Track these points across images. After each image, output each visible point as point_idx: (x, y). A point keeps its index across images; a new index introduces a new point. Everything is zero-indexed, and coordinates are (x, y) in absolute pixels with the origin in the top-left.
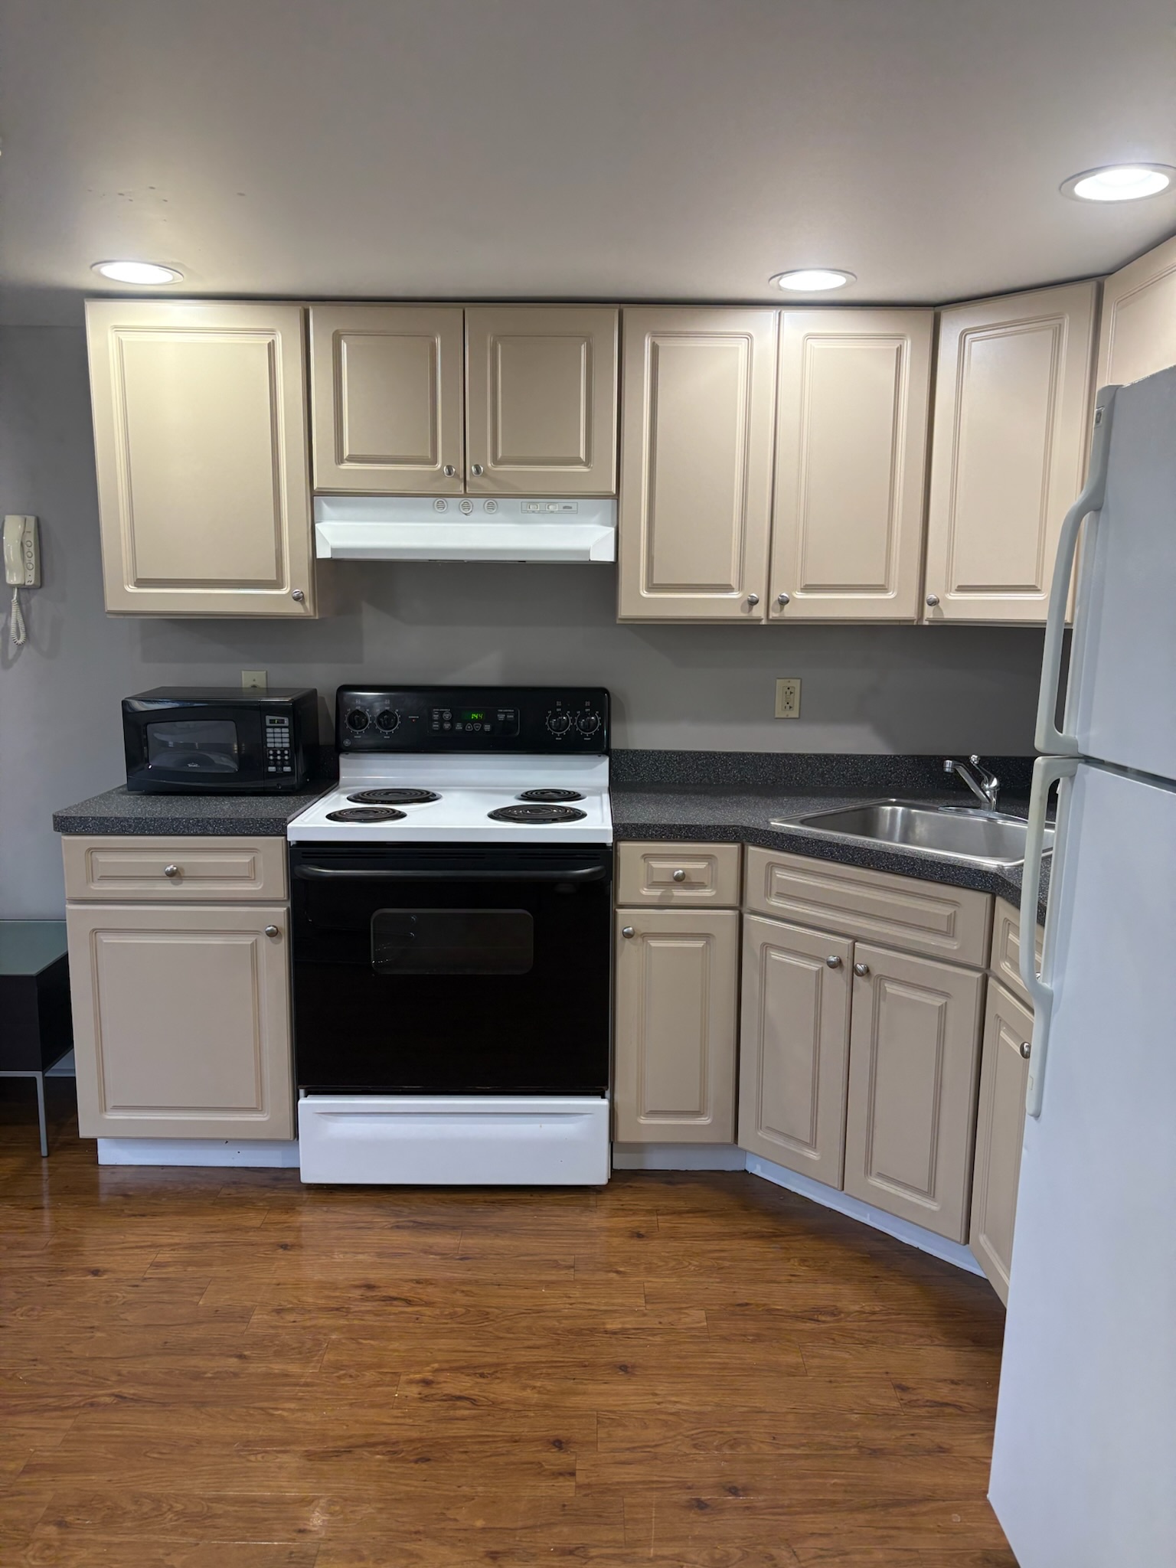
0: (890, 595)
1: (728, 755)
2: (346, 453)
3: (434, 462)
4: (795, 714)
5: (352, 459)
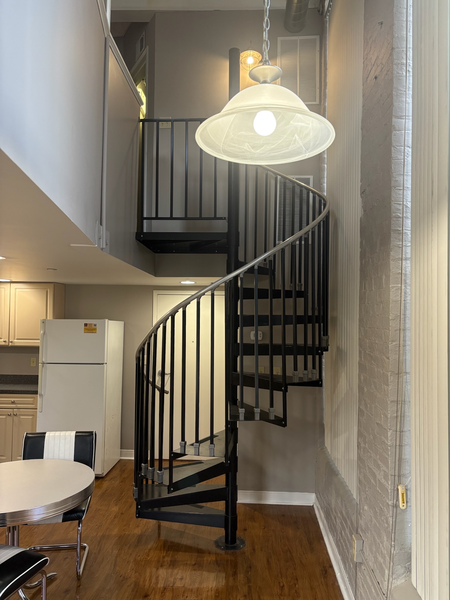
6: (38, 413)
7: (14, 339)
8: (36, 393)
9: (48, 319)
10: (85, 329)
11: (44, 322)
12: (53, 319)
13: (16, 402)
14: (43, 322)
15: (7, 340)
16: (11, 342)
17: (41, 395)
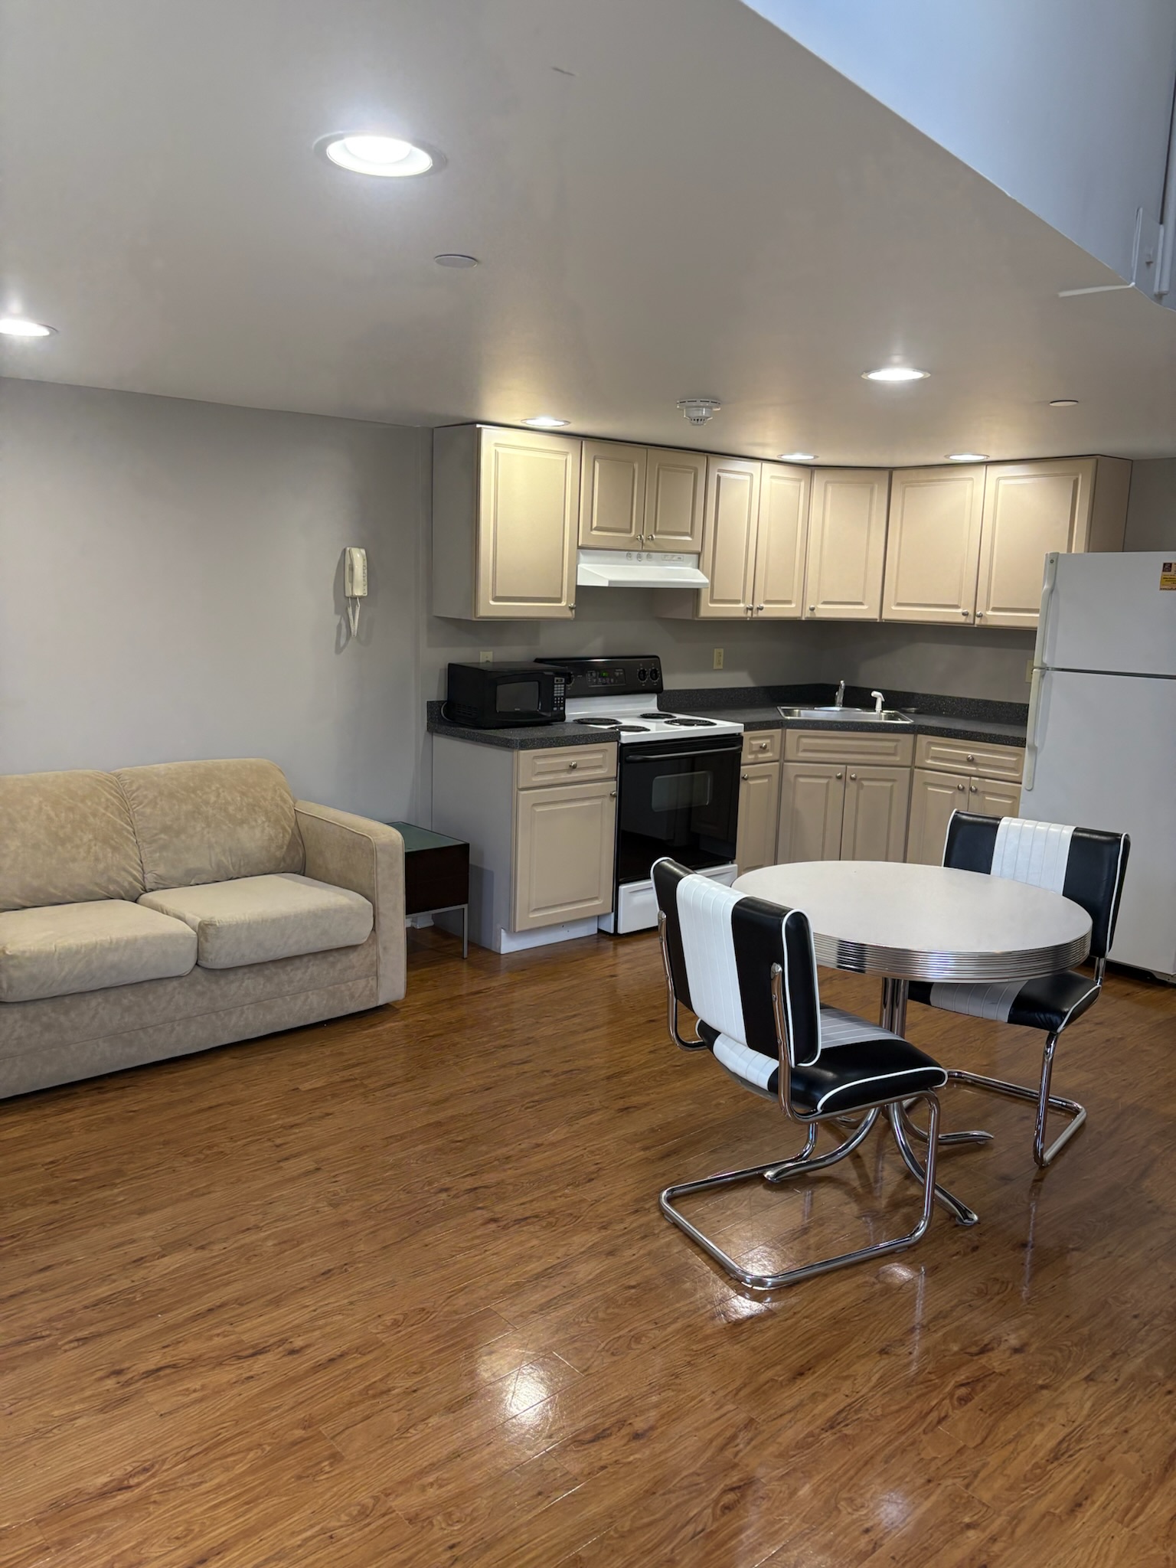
0: (793, 605)
1: (697, 690)
2: (595, 525)
3: (630, 532)
4: (721, 667)
5: (597, 529)
6: (1023, 792)
7: (987, 609)
8: (1021, 742)
9: (1073, 552)
10: (1164, 578)
11: (1054, 560)
12: (1087, 554)
13: (977, 760)
14: (1052, 561)
15: (971, 612)
16: (980, 616)
17: (1034, 749)
